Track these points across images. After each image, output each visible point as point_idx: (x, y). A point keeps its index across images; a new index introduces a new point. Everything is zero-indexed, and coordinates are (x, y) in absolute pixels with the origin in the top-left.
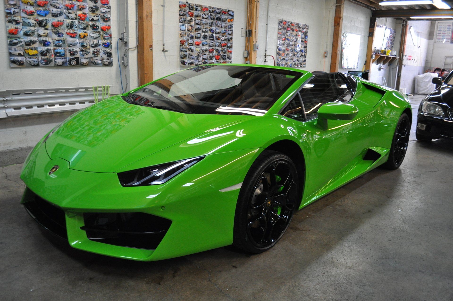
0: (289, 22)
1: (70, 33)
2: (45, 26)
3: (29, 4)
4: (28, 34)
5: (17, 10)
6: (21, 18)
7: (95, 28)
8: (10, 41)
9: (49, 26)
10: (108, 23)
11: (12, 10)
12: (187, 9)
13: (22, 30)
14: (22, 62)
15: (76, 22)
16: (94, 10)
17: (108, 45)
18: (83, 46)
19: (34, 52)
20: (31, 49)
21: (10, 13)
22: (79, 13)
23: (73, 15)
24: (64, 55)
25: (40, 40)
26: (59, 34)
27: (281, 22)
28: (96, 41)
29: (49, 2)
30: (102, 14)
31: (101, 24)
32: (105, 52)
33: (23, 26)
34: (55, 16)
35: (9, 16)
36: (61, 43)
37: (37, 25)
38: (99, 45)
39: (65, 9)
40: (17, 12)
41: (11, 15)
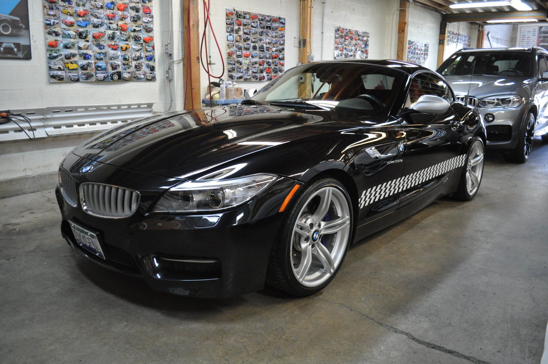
0: (346, 30)
1: (111, 45)
2: (86, 37)
3: (69, 14)
4: (68, 46)
5: (56, 21)
6: (61, 30)
7: (137, 39)
8: (50, 54)
9: (90, 37)
10: (151, 34)
11: (52, 21)
12: (234, 17)
13: (62, 42)
14: (61, 77)
15: (118, 33)
16: (135, 20)
17: (151, 58)
18: (125, 59)
19: (74, 66)
20: (71, 63)
21: (50, 24)
22: (120, 23)
23: (114, 26)
24: (105, 69)
25: (80, 53)
26: (99, 46)
27: (337, 30)
28: (138, 54)
29: (90, 11)
30: (144, 24)
31: (143, 35)
32: (148, 66)
33: (62, 37)
34: (96, 26)
35: (48, 27)
36: (102, 56)
37: (77, 37)
38: (142, 58)
39: (106, 19)
40: (57, 23)
41: (51, 27)
